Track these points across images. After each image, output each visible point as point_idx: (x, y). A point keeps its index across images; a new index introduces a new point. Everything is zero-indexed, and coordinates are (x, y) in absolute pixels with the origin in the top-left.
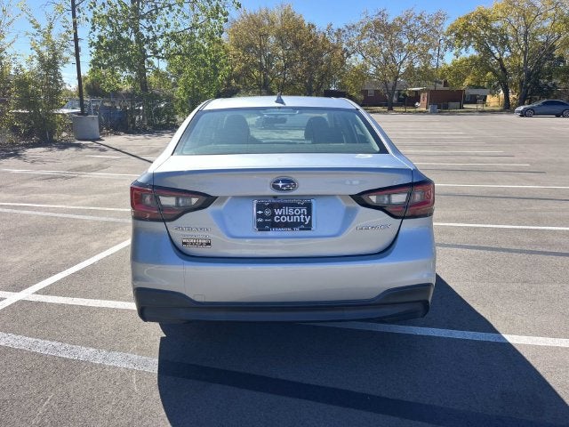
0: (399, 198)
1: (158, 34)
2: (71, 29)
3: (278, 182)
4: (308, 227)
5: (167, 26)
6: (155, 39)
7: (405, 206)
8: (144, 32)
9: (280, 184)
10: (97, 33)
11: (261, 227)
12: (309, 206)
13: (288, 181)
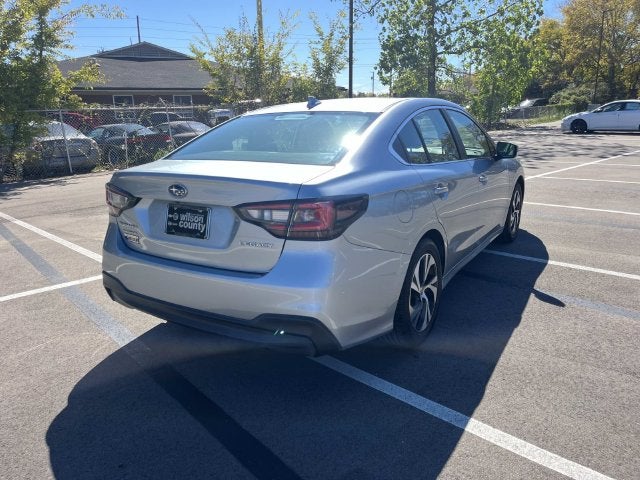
0: (281, 216)
1: (453, 27)
2: (347, 34)
3: (172, 187)
4: (202, 236)
5: (466, 15)
6: (449, 31)
7: (286, 224)
8: (437, 27)
9: (174, 190)
10: (386, 34)
11: (170, 230)
12: (205, 214)
13: (178, 187)
